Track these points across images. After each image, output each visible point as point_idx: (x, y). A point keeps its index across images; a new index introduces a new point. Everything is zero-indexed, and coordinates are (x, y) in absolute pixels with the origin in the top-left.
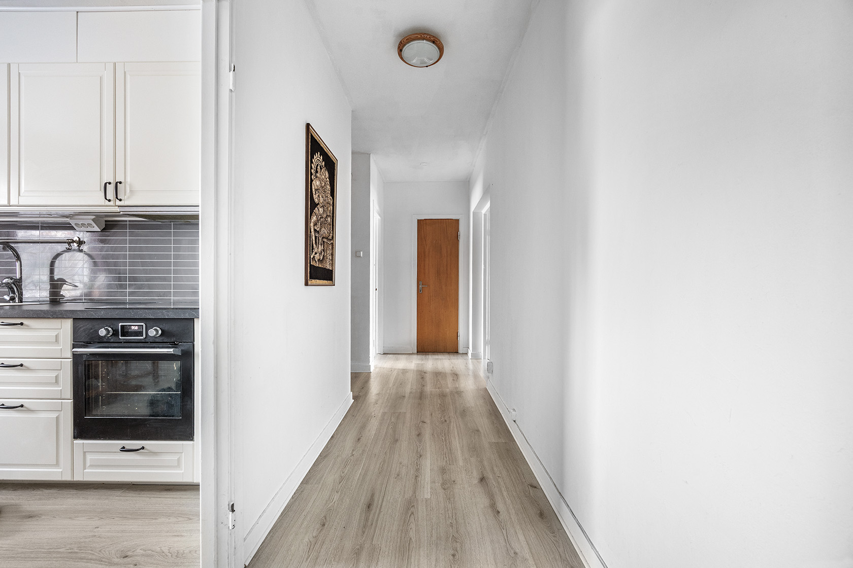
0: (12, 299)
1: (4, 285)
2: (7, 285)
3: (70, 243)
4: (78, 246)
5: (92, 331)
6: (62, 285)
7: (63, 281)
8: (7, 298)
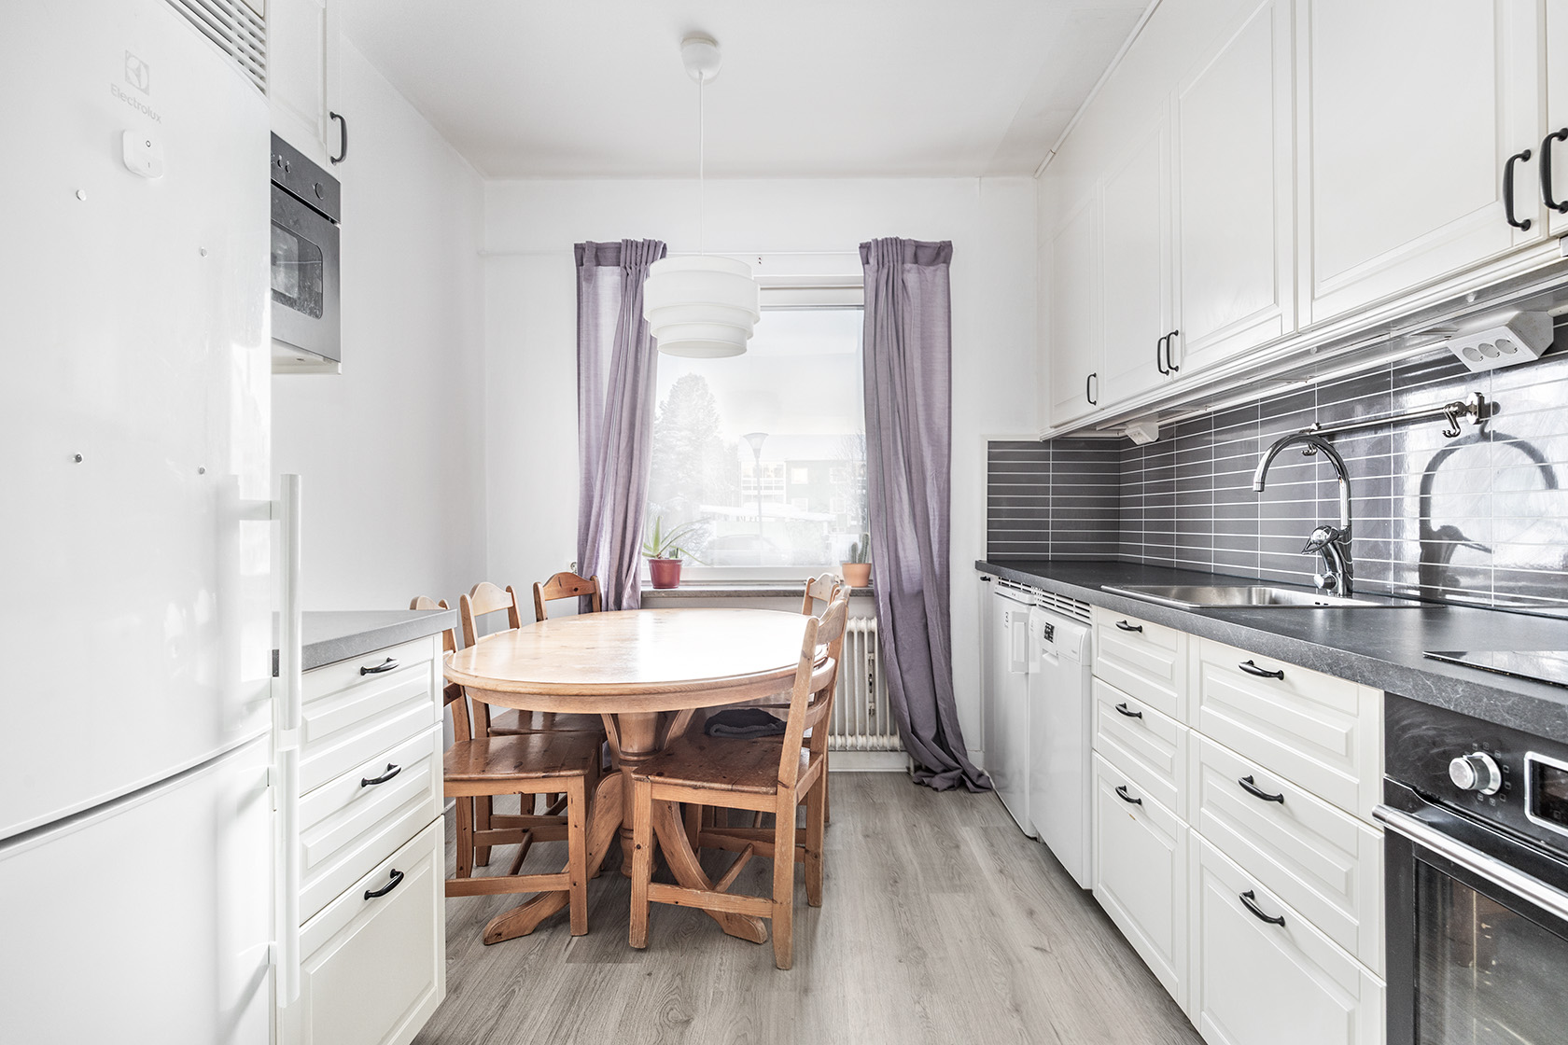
0: (1330, 585)
1: (1314, 546)
2: (1321, 546)
3: (1455, 415)
4: (1477, 422)
5: (1435, 751)
6: (1451, 548)
7: (1451, 533)
8: (1320, 581)
